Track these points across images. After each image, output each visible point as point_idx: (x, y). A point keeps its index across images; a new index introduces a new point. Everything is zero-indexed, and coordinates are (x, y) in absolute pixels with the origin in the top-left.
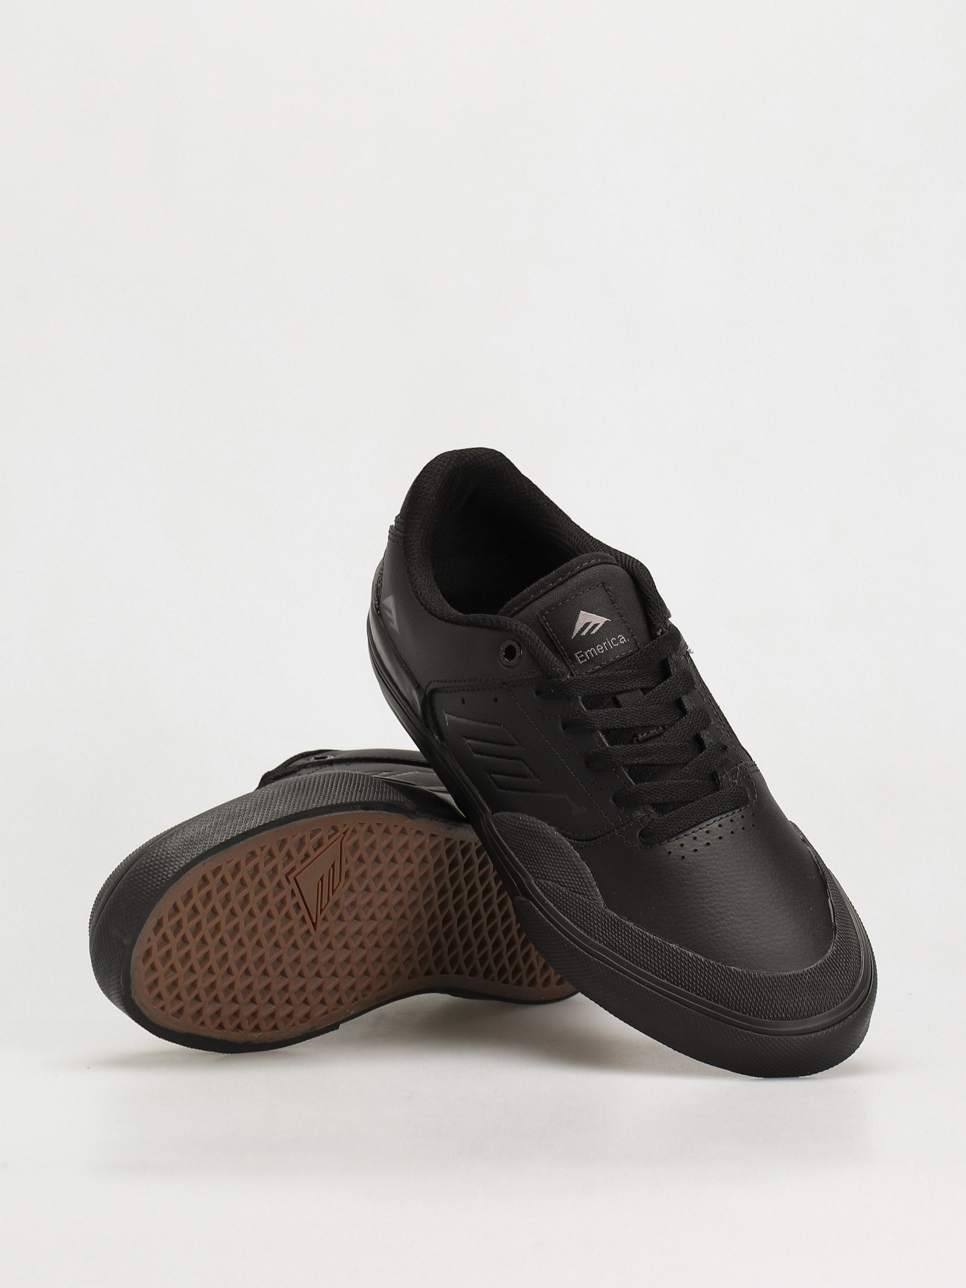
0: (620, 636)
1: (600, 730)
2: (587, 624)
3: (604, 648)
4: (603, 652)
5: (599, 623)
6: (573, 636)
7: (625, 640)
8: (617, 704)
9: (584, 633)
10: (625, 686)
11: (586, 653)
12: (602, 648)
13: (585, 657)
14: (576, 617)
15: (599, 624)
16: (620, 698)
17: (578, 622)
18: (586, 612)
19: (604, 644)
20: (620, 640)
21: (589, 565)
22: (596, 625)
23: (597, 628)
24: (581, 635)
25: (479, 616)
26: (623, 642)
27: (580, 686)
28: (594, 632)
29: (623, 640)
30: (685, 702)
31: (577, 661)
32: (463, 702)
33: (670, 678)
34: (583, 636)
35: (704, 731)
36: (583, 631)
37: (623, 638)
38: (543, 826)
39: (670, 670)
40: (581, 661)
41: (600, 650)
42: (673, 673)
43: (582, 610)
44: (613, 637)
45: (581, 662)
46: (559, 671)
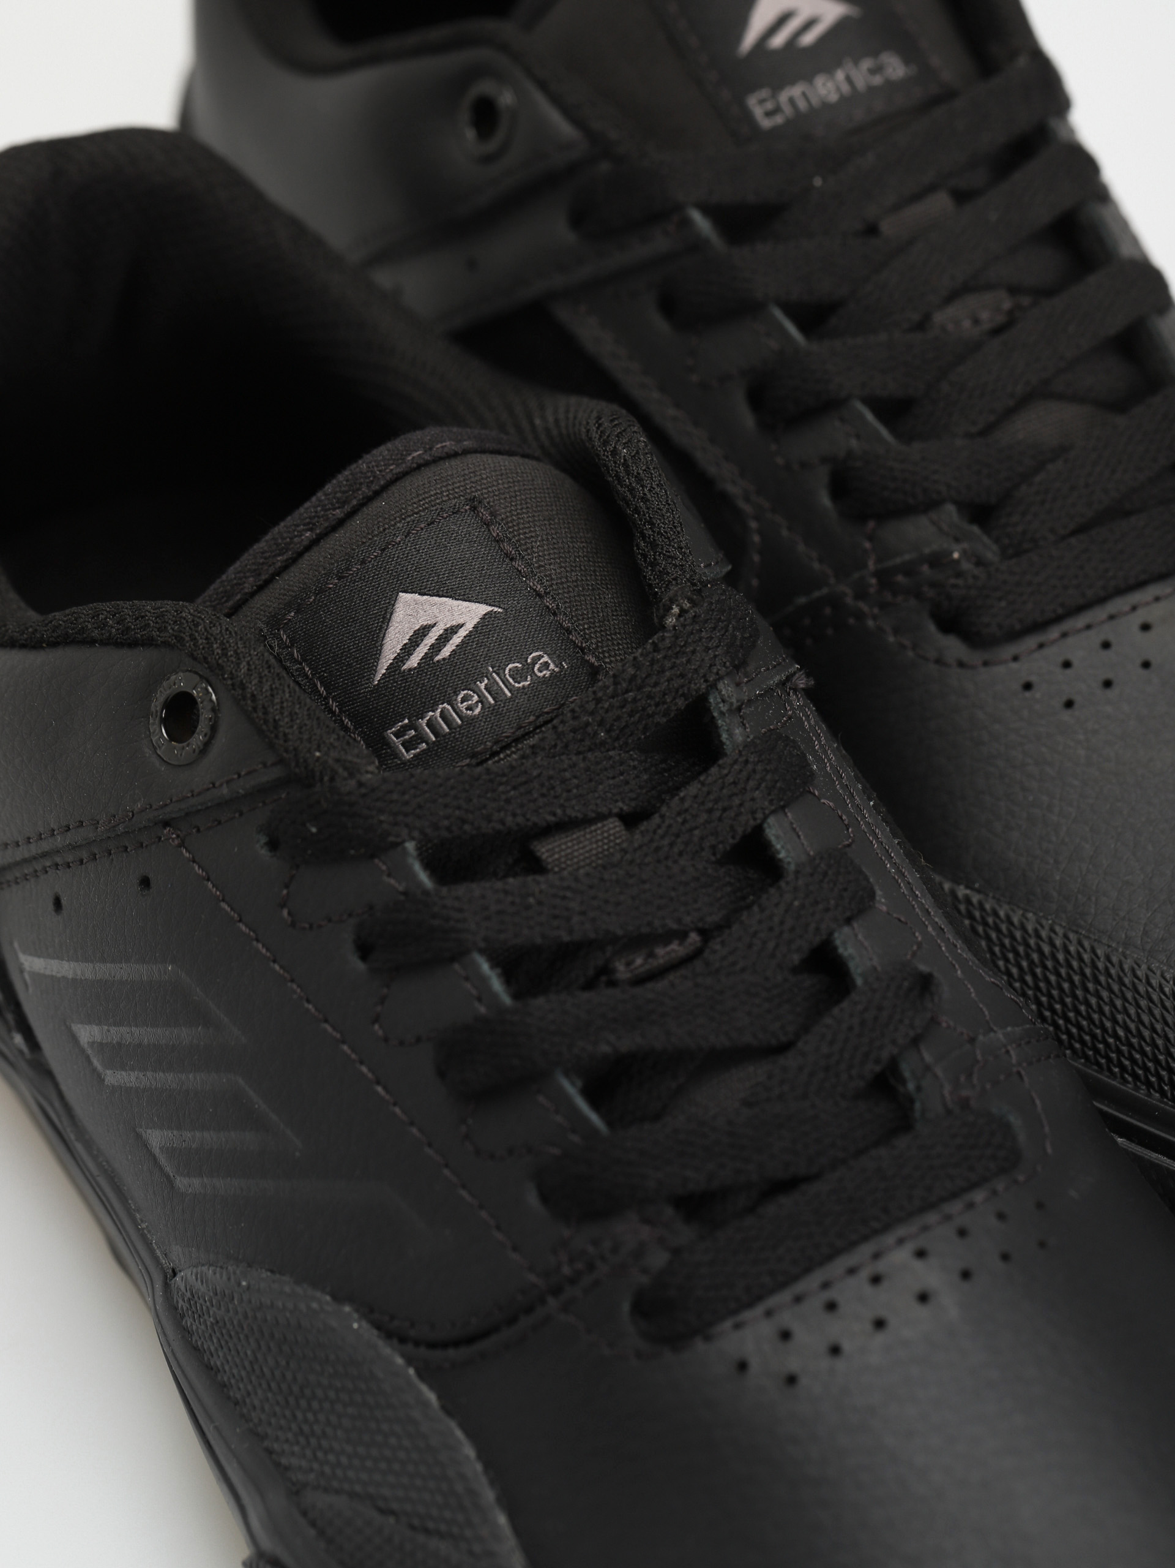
0: (534, 654)
1: (482, 952)
2: (422, 633)
3: (482, 700)
4: (477, 711)
5: (461, 621)
6: (378, 677)
7: (552, 666)
8: (535, 866)
9: (414, 661)
10: (562, 806)
11: (423, 723)
12: (476, 698)
13: (420, 738)
14: (385, 617)
15: (461, 626)
16: (544, 850)
17: (391, 629)
18: (416, 596)
19: (482, 686)
20: (537, 666)
21: (427, 457)
22: (452, 631)
23: (456, 640)
24: (405, 667)
25: (84, 613)
26: (547, 673)
27: (407, 803)
28: (446, 652)
29: (546, 665)
30: (778, 837)
31: (396, 755)
32: (58, 904)
33: (721, 762)
34: (410, 670)
35: (846, 930)
36: (410, 654)
37: (546, 659)
38: (315, 1305)
39: (719, 736)
40: (407, 751)
41: (469, 708)
42: (728, 746)
43: (403, 592)
44: (511, 661)
45: (408, 756)
46: (337, 761)
